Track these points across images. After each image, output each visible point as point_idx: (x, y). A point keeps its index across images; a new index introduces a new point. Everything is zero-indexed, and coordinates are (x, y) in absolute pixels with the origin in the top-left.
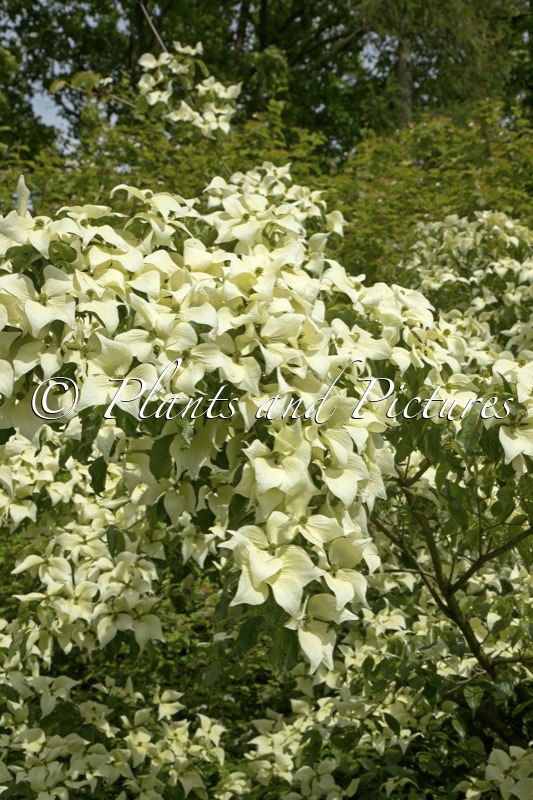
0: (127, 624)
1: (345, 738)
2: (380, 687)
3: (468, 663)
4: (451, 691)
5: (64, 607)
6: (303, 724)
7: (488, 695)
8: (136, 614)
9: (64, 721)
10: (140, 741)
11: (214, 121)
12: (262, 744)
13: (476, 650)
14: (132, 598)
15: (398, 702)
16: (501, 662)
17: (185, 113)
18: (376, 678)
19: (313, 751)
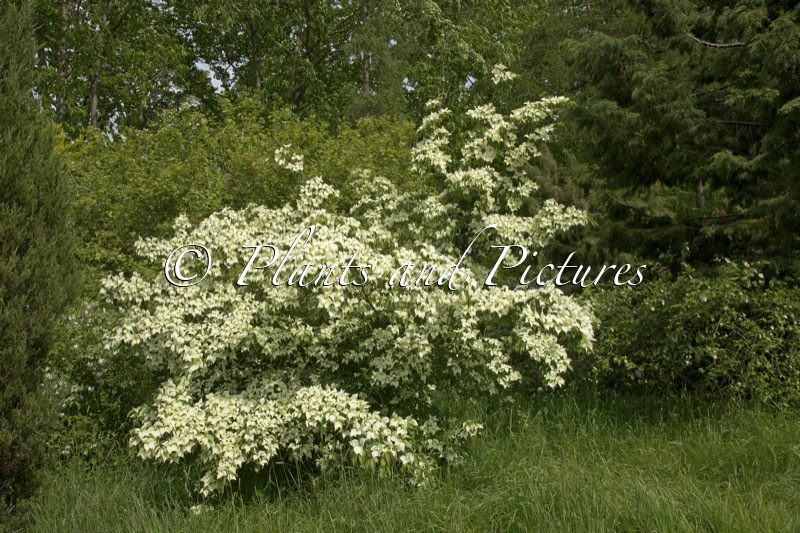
0: (291, 303)
1: (342, 329)
2: (351, 318)
3: (371, 312)
4: (369, 318)
5: (277, 299)
6: (332, 326)
7: (378, 319)
8: (293, 301)
9: (276, 325)
10: (294, 331)
11: (298, 167)
12: (323, 331)
13: (373, 309)
14: (292, 297)
15: (355, 321)
16: (380, 311)
17: (290, 166)
18: (350, 315)
19: (334, 332)
